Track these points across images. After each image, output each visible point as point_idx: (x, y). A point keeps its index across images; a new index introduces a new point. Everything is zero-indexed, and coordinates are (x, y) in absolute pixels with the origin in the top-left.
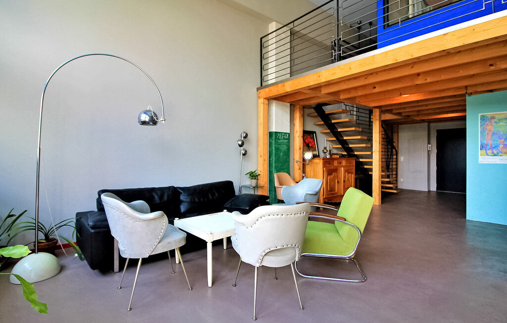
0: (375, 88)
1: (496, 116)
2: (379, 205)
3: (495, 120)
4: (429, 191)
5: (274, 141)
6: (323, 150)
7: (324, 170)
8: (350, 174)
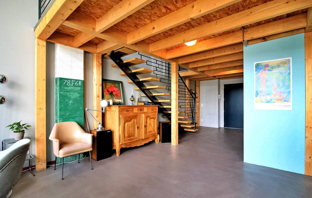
0: (154, 28)
1: (270, 65)
2: (176, 146)
3: (269, 68)
4: (219, 128)
5: (58, 88)
6: (130, 99)
7: (120, 118)
8: (152, 120)
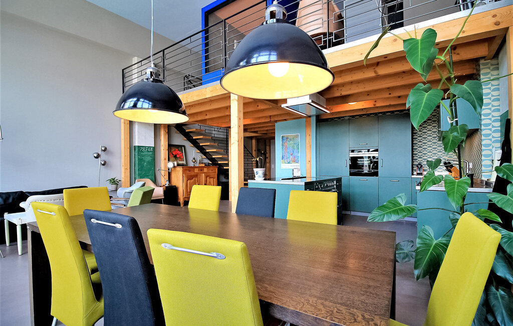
5: (137, 154)
6: (192, 160)
7: (183, 176)
8: (212, 179)
